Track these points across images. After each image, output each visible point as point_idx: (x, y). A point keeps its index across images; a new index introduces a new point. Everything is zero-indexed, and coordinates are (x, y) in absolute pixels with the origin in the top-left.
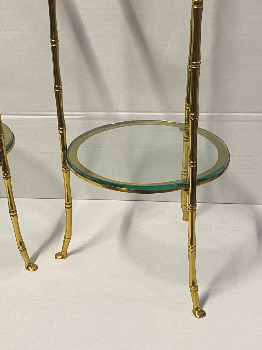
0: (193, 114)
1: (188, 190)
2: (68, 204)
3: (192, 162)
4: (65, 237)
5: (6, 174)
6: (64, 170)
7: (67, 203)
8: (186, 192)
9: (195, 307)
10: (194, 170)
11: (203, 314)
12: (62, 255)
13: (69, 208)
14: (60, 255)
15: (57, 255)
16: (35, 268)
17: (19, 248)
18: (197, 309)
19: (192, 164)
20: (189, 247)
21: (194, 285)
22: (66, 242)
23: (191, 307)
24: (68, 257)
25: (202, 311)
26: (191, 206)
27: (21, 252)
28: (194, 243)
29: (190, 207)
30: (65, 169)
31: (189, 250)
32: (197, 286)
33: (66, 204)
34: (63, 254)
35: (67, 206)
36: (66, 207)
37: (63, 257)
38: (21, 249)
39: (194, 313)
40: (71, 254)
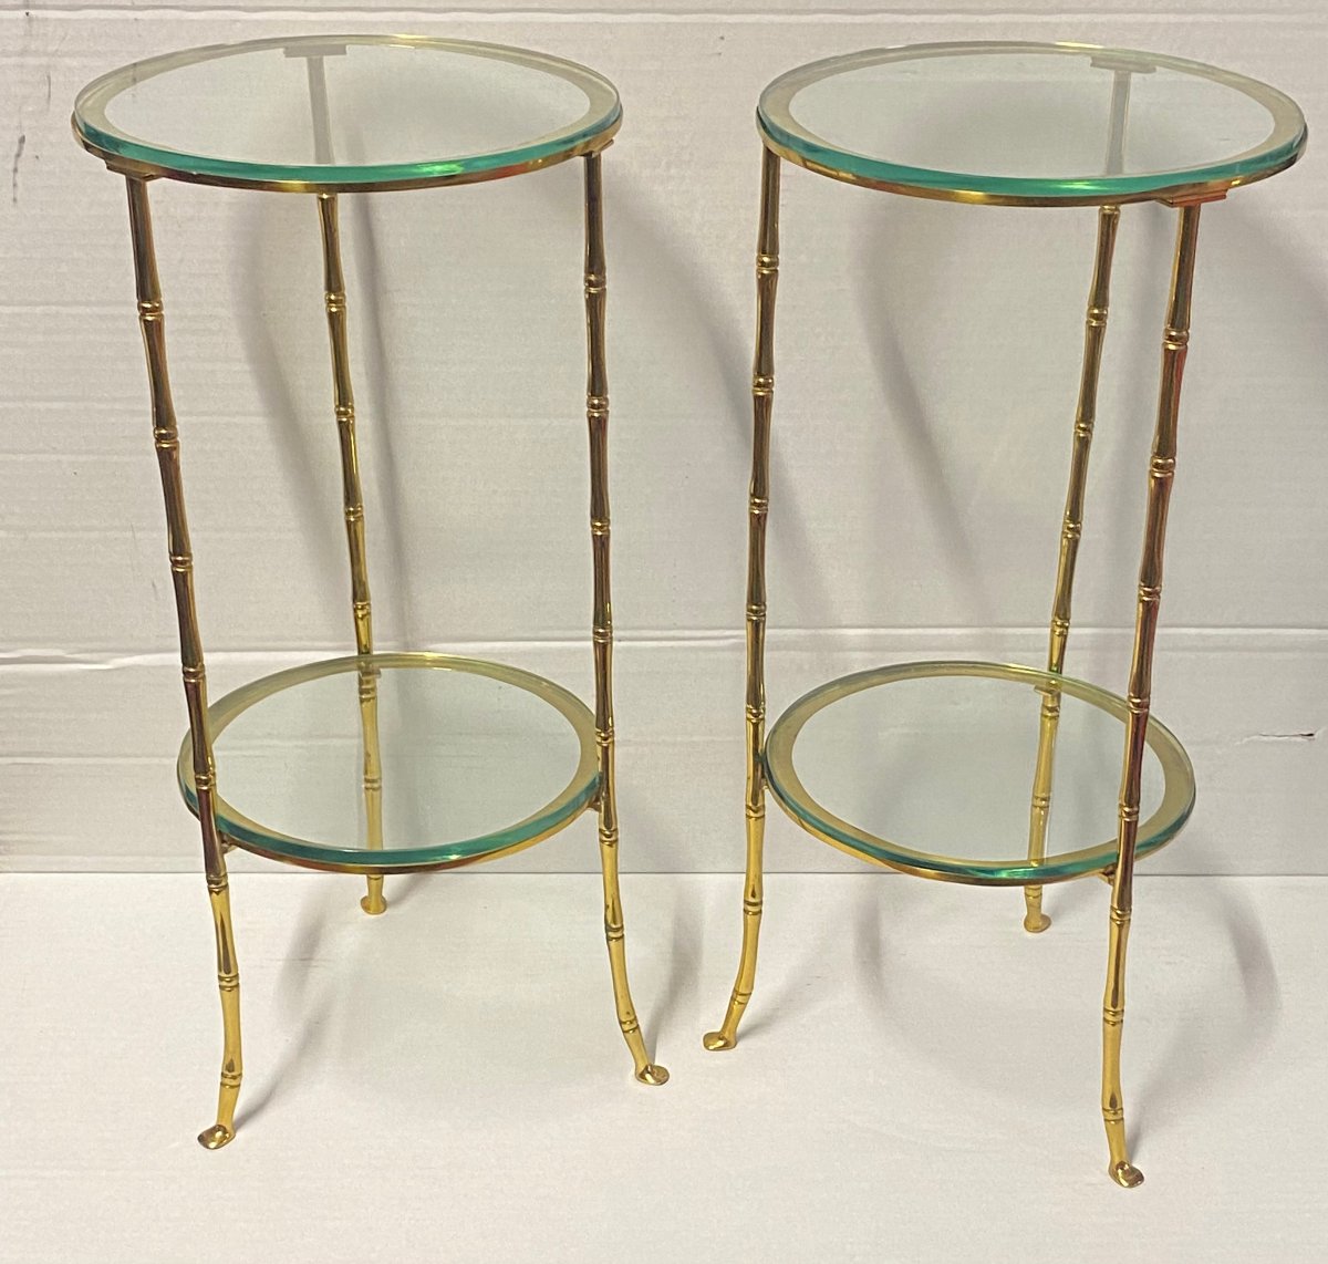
0: (1138, 701)
1: (1113, 873)
2: (755, 904)
3: (1127, 809)
4: (735, 990)
5: (607, 833)
6: (752, 814)
7: (751, 900)
8: (1106, 878)
9: (1117, 1161)
10: (1131, 827)
11: (1136, 1178)
12: (723, 1040)
13: (755, 914)
14: (719, 1040)
15: (709, 1038)
16: (662, 1076)
17: (621, 1023)
18: (1121, 1165)
19: (1129, 814)
20: (1106, 1010)
21: (1114, 1103)
22: (740, 1003)
23: (1106, 1159)
24: (740, 1045)
25: (1133, 1170)
26: (1119, 912)
27: (627, 1035)
28: (1120, 1002)
29: (1117, 914)
30: (755, 812)
31: (1105, 1020)
32: (1122, 1109)
33: (747, 902)
34: (726, 1035)
35: (750, 908)
36: (746, 911)
37: (726, 1046)
38: (626, 1028)
39: (1115, 1176)
40: (745, 1034)
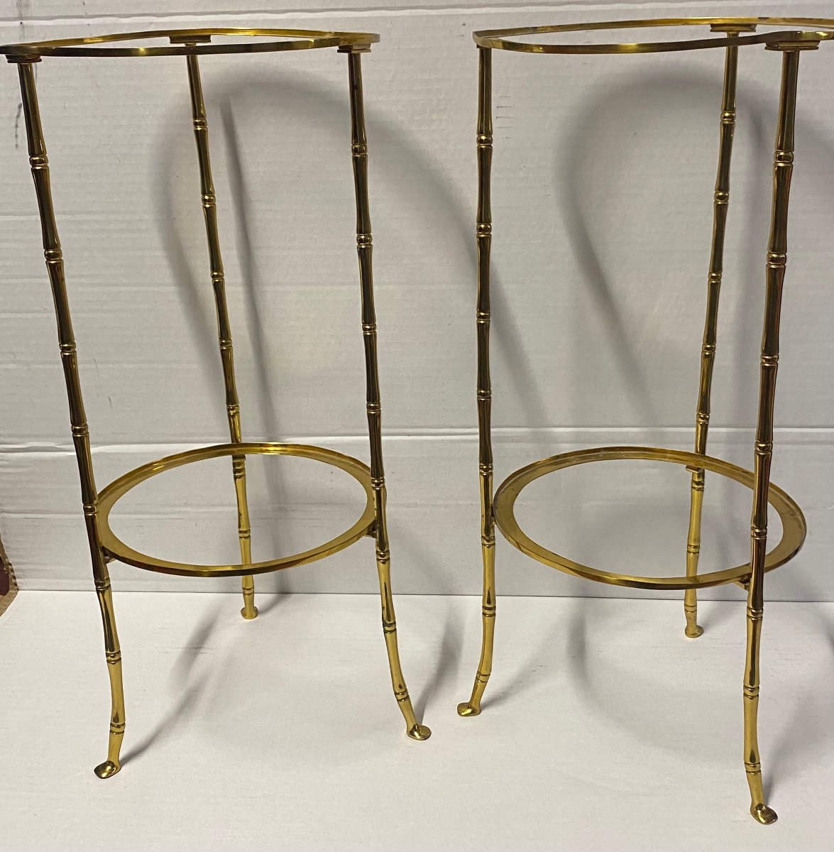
0: (763, 445)
1: (748, 581)
2: (490, 609)
3: (757, 531)
4: (478, 672)
5: (382, 553)
6: (486, 542)
7: (487, 606)
8: (743, 585)
9: (757, 803)
10: (761, 545)
11: (771, 817)
12: (472, 708)
13: (490, 616)
14: (469, 708)
15: (461, 708)
16: (426, 734)
17: (396, 694)
18: (760, 807)
19: (758, 534)
20: (745, 687)
21: (753, 759)
22: (482, 682)
23: (747, 800)
24: (483, 712)
25: (769, 811)
26: (754, 611)
27: (400, 703)
28: (756, 682)
29: (752, 612)
30: (488, 541)
31: (745, 695)
32: (759, 763)
33: (484, 608)
34: (473, 705)
35: (487, 612)
36: (484, 614)
37: (474, 713)
38: (400, 697)
39: (755, 815)
40: (486, 705)
